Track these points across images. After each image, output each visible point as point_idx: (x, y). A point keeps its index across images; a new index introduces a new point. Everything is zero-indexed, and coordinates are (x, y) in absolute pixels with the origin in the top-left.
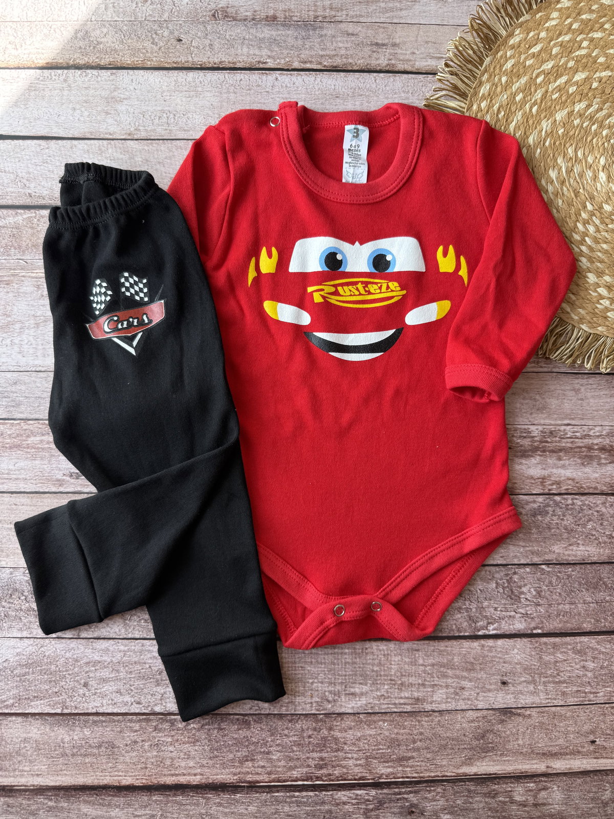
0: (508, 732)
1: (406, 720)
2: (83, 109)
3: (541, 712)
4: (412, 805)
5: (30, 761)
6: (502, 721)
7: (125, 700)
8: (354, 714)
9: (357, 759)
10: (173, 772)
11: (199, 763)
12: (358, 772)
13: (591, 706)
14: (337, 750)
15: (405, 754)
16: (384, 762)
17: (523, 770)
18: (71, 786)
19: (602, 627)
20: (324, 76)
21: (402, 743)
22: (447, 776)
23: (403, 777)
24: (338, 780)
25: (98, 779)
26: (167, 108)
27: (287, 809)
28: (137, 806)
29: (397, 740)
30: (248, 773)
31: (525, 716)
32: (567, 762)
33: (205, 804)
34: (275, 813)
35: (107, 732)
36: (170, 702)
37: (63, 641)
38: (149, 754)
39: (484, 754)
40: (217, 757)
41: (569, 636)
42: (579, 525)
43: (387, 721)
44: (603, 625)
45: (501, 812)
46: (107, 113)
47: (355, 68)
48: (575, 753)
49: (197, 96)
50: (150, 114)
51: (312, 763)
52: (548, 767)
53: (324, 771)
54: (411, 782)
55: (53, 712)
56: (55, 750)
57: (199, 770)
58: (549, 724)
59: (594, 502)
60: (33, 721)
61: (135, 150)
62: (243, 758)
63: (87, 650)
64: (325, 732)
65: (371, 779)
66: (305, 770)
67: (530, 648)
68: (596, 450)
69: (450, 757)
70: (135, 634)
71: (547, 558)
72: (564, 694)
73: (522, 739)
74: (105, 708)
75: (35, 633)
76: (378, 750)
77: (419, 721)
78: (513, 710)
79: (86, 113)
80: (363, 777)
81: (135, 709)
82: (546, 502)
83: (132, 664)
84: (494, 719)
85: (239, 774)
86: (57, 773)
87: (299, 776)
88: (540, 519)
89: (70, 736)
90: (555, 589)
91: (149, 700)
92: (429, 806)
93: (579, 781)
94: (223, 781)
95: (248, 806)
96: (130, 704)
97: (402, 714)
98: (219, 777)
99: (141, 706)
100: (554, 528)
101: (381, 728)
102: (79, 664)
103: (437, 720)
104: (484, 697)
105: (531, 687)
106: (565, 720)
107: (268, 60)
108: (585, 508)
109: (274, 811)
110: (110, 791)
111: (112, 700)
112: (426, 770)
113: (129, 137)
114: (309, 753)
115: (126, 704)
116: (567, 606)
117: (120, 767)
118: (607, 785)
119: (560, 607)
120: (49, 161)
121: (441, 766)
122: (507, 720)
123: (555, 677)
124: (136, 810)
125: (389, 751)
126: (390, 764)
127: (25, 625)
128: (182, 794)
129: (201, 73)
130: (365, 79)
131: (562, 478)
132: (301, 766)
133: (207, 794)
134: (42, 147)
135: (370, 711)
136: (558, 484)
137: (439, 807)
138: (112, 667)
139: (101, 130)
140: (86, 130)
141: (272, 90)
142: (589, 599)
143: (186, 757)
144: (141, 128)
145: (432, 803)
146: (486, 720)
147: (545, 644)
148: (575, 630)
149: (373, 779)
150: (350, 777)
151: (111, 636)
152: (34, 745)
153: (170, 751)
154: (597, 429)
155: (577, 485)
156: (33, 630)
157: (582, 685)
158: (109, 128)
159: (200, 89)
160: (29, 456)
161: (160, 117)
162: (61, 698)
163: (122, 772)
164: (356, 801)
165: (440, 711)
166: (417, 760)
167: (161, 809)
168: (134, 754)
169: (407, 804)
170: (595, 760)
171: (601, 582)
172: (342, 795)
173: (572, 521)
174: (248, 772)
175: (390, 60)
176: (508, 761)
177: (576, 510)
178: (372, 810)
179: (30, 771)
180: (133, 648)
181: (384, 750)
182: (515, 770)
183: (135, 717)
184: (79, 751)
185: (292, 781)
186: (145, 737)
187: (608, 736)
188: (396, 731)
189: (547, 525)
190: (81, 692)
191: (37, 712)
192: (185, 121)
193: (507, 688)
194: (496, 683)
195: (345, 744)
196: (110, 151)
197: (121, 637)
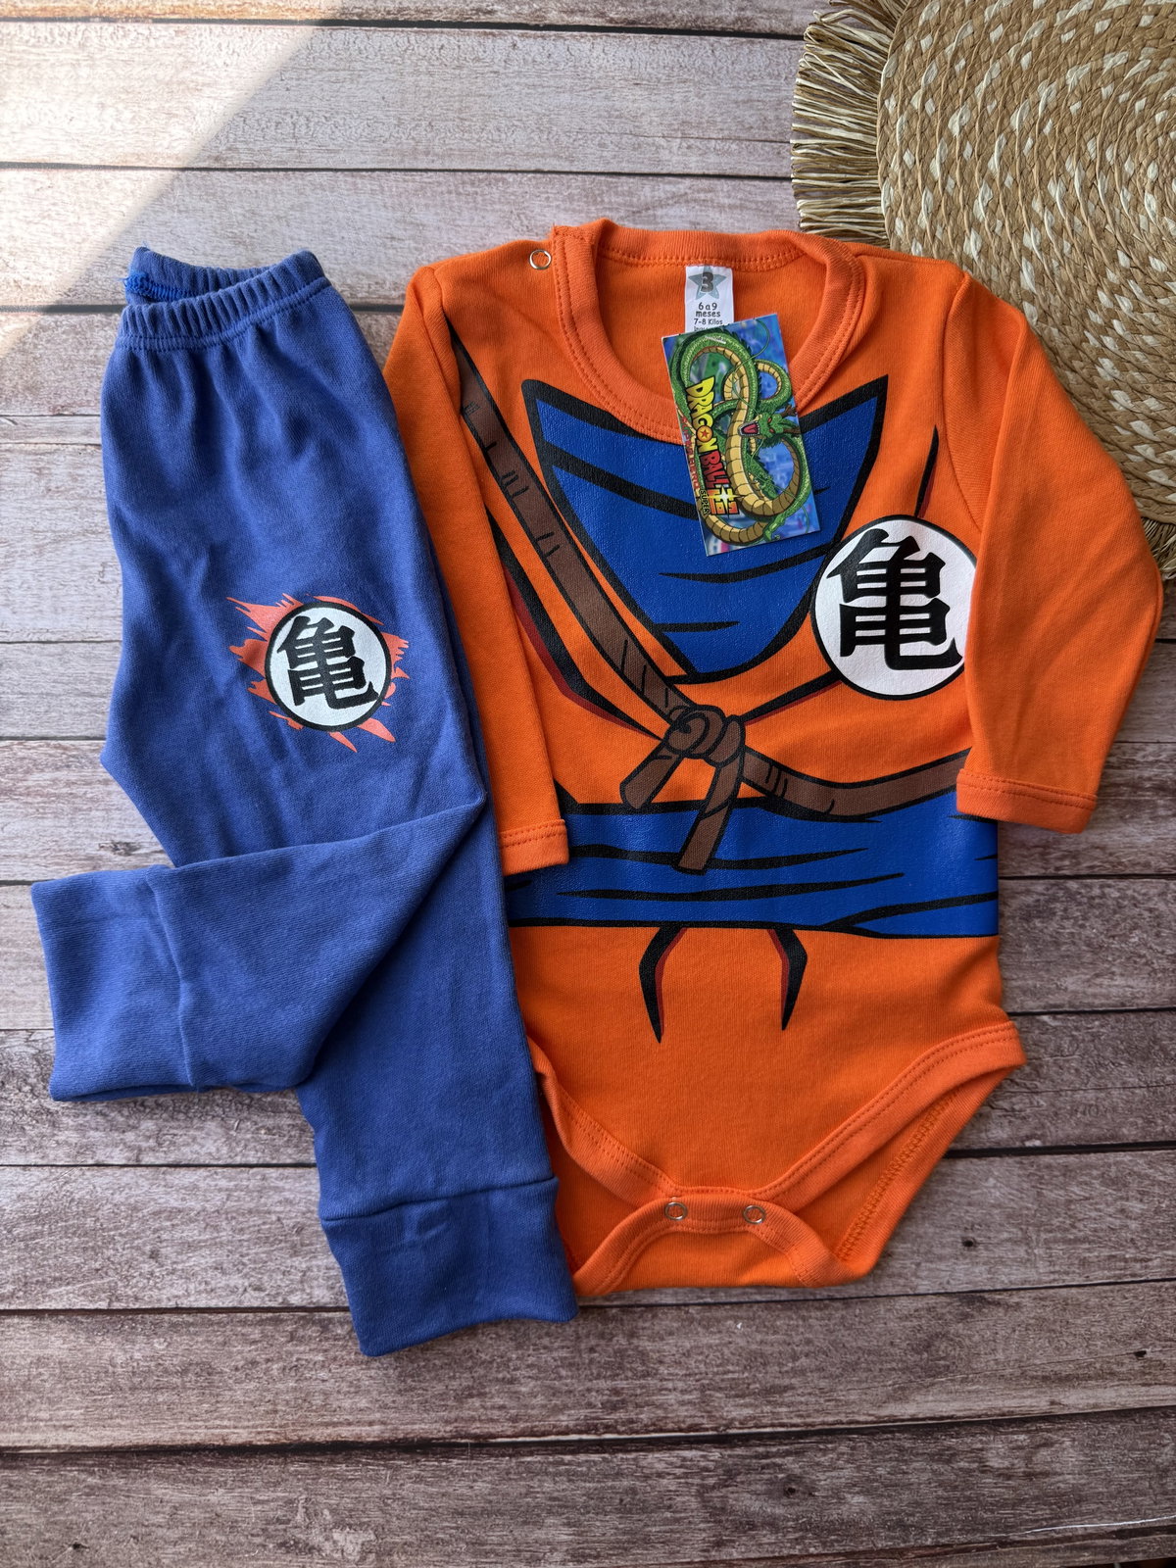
0: (977, 1338)
1: (778, 1316)
2: (121, 106)
3: (1041, 1299)
4: (791, 1478)
5: (50, 1401)
6: (964, 1317)
7: (232, 1283)
8: (678, 1306)
9: (683, 1392)
10: (327, 1419)
11: (377, 1401)
12: (686, 1416)
13: (1136, 1286)
14: (646, 1375)
15: (777, 1382)
16: (737, 1396)
17: (1006, 1410)
18: (130, 1447)
19: (1157, 1134)
20: (610, 40)
21: (771, 1359)
22: (858, 1422)
23: (772, 1425)
24: (648, 1432)
25: (182, 1434)
26: (293, 105)
27: (548, 1486)
28: (258, 1484)
29: (762, 1355)
30: (473, 1419)
31: (1008, 1307)
32: (1090, 1393)
33: (391, 1478)
34: (526, 1495)
35: (197, 1345)
36: (319, 1286)
37: (108, 1171)
38: (280, 1386)
39: (929, 1380)
40: (412, 1389)
41: (1095, 1152)
42: (1113, 937)
43: (741, 1318)
44: (1159, 1129)
45: (963, 1489)
46: (170, 115)
47: (673, 25)
48: (1106, 1375)
49: (352, 80)
50: (258, 116)
51: (595, 1398)
52: (1052, 1403)
53: (621, 1415)
54: (788, 1435)
55: (92, 1306)
56: (98, 1380)
57: (378, 1415)
58: (1055, 1321)
59: (1143, 891)
60: (53, 1325)
61: (228, 191)
62: (463, 1390)
63: (154, 1189)
64: (621, 1341)
65: (712, 1429)
66: (583, 1413)
67: (1019, 1176)
68: (1148, 790)
69: (864, 1385)
70: (248, 1156)
71: (1051, 1002)
72: (1084, 1262)
73: (1004, 1350)
74: (192, 1299)
75: (51, 1157)
76: (725, 1373)
77: (804, 1319)
78: (986, 1295)
79: (127, 115)
80: (697, 1425)
81: (252, 1299)
82: (1050, 892)
83: (243, 1214)
84: (950, 1313)
85: (456, 1421)
86: (102, 1422)
87: (571, 1424)
88: (1039, 925)
89: (126, 1352)
90: (1068, 1061)
91: (279, 1283)
92: (824, 1480)
93: (1113, 1429)
94: (424, 1435)
95: (475, 1481)
96: (241, 1290)
97: (773, 1305)
98: (416, 1427)
99: (263, 1294)
100: (1066, 943)
101: (730, 1332)
102: (140, 1215)
103: (838, 1315)
104: (930, 1270)
105: (1021, 1251)
106: (1086, 1314)
107: (496, 7)
108: (1126, 903)
109: (524, 1491)
110: (207, 1456)
111: (206, 1283)
112: (817, 1411)
113: (216, 165)
114: (590, 1380)
115: (233, 1291)
116: (1091, 1095)
117: (225, 1410)
118: (1167, 1435)
119: (1078, 1096)
120: (53, 214)
121: (847, 1403)
122: (975, 1313)
123: (1066, 1230)
124: (257, 1490)
125: (746, 1374)
126: (747, 1400)
127: (31, 1140)
128: (346, 1460)
129: (360, 33)
130: (693, 49)
131: (1083, 846)
132: (577, 1405)
133: (394, 1459)
134: (38, 186)
135: (709, 1300)
136: (1074, 857)
137: (843, 1480)
138: (204, 1220)
139: (159, 150)
140: (128, 150)
141: (505, 68)
142: (1133, 1080)
143: (352, 1390)
144: (239, 146)
145: (827, 1474)
146: (933, 1314)
147: (1049, 1167)
148: (1106, 1139)
149: (715, 1429)
150: (670, 1426)
151: (201, 1161)
152: (57, 1371)
153: (322, 1379)
154: (1151, 748)
155: (1111, 858)
156: (48, 1151)
157: (1119, 1245)
158: (175, 144)
159: (358, 66)
160: (31, 811)
161: (278, 124)
162: (106, 1280)
163: (229, 1420)
164: (682, 1470)
165: (844, 1299)
166: (799, 1392)
167: (306, 1489)
168: (252, 1385)
169: (781, 1476)
170: (1144, 1389)
171: (1157, 1048)
172: (656, 1460)
173: (1101, 929)
174: (472, 1417)
175: (743, 9)
176: (977, 1392)
177: (1108, 907)
178: (713, 1488)
179: (51, 1420)
180: (245, 1183)
181: (735, 1373)
182: (990, 1409)
183: (251, 1316)
184: (144, 1381)
185: (558, 1433)
186: (272, 1353)
187: (1169, 1343)
188: (759, 1337)
189: (1051, 936)
190: (146, 1268)
191: (60, 1307)
192: (329, 131)
193: (974, 1253)
194: (953, 1245)
195: (661, 1362)
196: (178, 192)
197: (220, 1162)
